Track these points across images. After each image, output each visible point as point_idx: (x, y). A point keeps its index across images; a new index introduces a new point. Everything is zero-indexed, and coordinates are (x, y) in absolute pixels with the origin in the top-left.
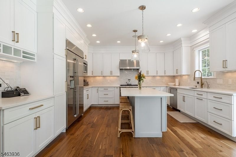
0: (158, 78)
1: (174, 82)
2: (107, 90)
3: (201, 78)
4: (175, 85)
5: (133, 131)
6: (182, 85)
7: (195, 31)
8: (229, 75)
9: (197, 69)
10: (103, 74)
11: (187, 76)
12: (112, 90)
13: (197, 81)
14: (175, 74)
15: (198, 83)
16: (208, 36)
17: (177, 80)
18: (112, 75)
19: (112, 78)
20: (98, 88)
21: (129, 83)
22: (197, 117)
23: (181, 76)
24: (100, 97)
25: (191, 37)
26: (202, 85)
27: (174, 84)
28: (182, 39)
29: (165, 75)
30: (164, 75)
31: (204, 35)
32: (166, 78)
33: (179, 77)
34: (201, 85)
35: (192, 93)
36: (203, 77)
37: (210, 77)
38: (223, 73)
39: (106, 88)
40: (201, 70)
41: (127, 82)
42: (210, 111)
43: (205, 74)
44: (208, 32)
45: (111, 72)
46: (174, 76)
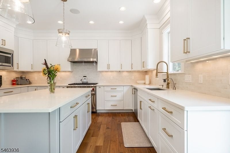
0: (125, 74)
3: (167, 73)
4: (145, 84)
15: (164, 81)
17: (147, 77)
21: (85, 81)
22: (150, 137)
28: (146, 17)
32: (136, 74)
34: (167, 84)
42: (160, 133)
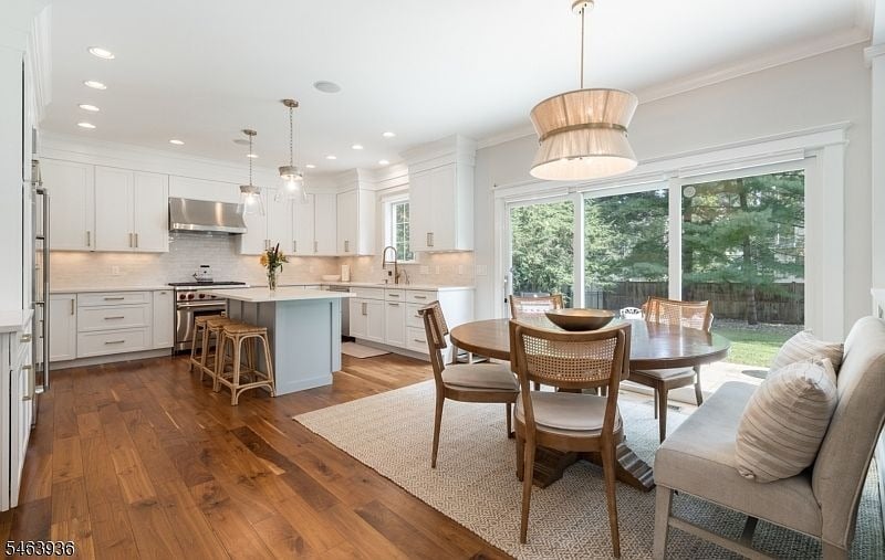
0: (295, 261)
1: (338, 272)
2: (122, 302)
3: (395, 263)
4: (340, 280)
5: (271, 384)
6: (355, 281)
7: (384, 162)
8: (436, 257)
9: (387, 244)
10: (92, 243)
11: (367, 259)
12: (141, 301)
13: (388, 269)
14: (341, 253)
15: (390, 273)
16: (406, 179)
17: (345, 268)
18: (136, 250)
19: (130, 258)
20: (74, 297)
21: (206, 277)
22: (389, 342)
23: (355, 257)
24: (85, 329)
25: (377, 173)
26: (397, 277)
27: (337, 277)
28: (359, 171)
29: (317, 254)
30: (312, 253)
31: (399, 175)
32: (317, 263)
33: (350, 261)
35: (379, 295)
36: (399, 262)
37: (410, 261)
38: (430, 254)
39: (114, 296)
40: (395, 246)
41: (195, 275)
42: (411, 324)
43: (400, 253)
44: (406, 171)
45: (134, 239)
46: (337, 258)
